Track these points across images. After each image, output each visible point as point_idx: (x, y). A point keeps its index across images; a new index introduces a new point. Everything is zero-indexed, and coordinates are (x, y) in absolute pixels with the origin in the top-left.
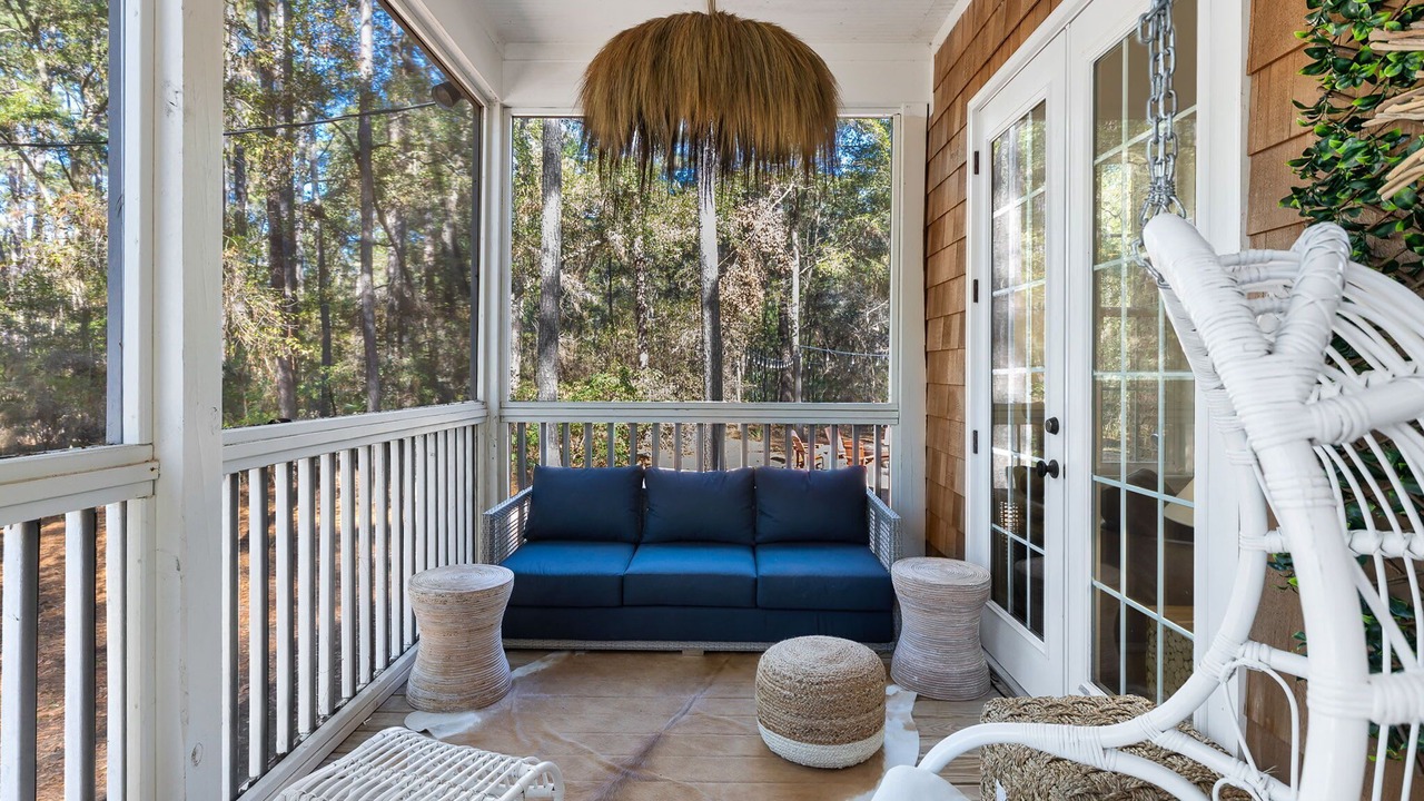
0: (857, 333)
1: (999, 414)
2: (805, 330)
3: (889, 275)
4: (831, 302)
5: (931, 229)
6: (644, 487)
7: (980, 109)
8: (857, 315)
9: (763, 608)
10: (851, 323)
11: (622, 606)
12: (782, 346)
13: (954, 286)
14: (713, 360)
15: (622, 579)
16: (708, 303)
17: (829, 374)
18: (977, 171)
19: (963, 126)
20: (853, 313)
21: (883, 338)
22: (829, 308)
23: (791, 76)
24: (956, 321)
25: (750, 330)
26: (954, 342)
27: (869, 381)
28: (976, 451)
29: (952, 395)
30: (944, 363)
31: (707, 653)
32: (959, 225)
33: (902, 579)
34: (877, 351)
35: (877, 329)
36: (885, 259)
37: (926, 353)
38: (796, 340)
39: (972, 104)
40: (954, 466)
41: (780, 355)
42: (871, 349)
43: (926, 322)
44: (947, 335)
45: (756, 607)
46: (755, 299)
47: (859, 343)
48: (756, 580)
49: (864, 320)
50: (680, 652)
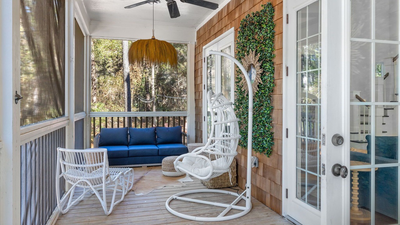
0: (175, 89)
1: (209, 114)
2: (156, 88)
3: (187, 70)
4: (165, 77)
5: (196, 71)
6: (128, 133)
7: (205, 49)
8: (175, 82)
9: (160, 156)
10: (173, 85)
11: (129, 157)
12: (147, 94)
13: (201, 85)
14: (128, 100)
15: (128, 151)
16: (126, 80)
17: (164, 105)
18: (204, 62)
19: (202, 51)
20: (173, 81)
21: (185, 90)
22: (164, 79)
23: (170, 53)
24: (201, 92)
25: (136, 88)
26: (201, 98)
27: (179, 107)
28: (205, 121)
29: (200, 109)
30: (199, 102)
31: (148, 166)
32: (201, 72)
33: (190, 146)
34: (182, 96)
35: (182, 87)
36: (185, 63)
37: (195, 100)
38: (153, 92)
39: (204, 47)
40: (201, 124)
41: (145, 97)
42: (180, 95)
43: (195, 92)
44: (199, 96)
45: (159, 155)
46: (139, 77)
47: (176, 93)
48: (158, 150)
49: (177, 84)
50: (141, 167)
